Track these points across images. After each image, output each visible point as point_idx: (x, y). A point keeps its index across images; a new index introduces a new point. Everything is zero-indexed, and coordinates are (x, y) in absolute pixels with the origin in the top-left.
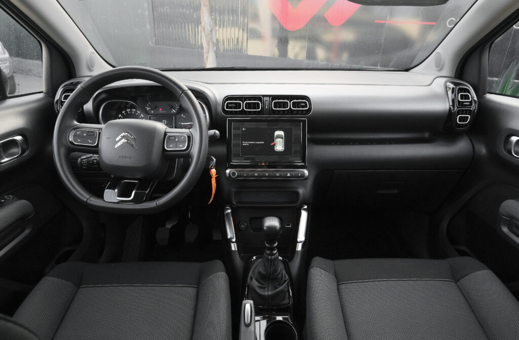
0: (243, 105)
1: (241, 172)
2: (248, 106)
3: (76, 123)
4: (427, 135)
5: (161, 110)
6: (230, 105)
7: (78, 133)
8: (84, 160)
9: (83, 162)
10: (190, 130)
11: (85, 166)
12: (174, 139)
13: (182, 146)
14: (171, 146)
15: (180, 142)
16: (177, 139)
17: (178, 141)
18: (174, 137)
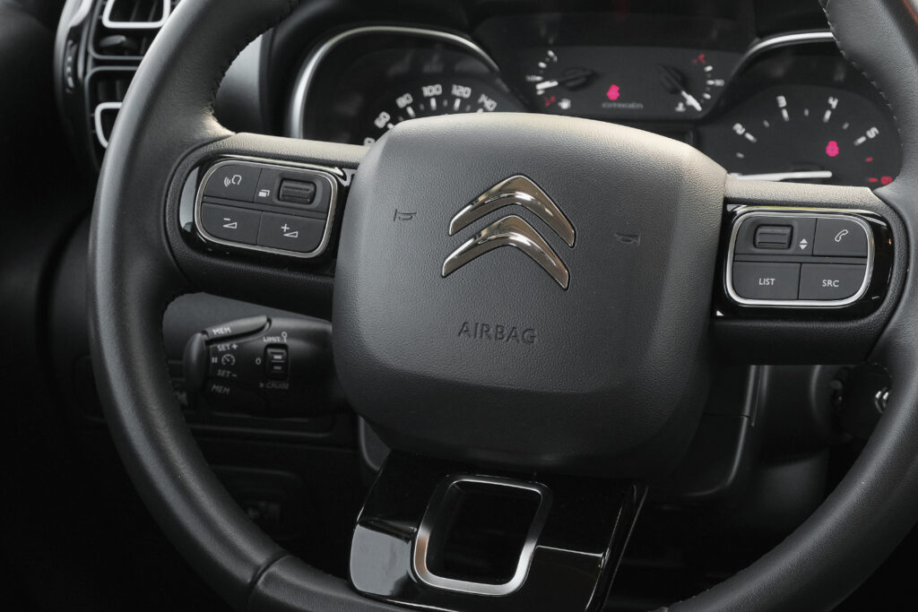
3: (214, 127)
5: (613, 93)
7: (227, 182)
8: (222, 347)
9: (219, 354)
11: (221, 381)
12: (786, 240)
13: (836, 284)
14: (762, 282)
15: (826, 260)
16: (804, 241)
17: (813, 256)
18: (787, 231)
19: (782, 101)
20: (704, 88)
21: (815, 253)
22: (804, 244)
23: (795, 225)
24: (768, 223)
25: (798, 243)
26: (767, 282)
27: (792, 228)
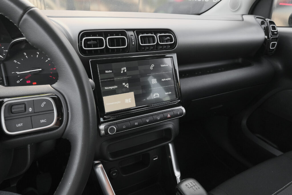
0: (106, 41)
1: (119, 125)
2: (112, 42)
4: (240, 60)
6: (88, 43)
10: (54, 85)
12: (23, 109)
13: (45, 121)
14: (18, 125)
15: (40, 113)
16: (30, 109)
17: (35, 113)
18: (23, 106)
19: (25, 54)
20: (3, 52)
21: (35, 112)
22: (30, 110)
23: (26, 103)
24: (15, 104)
25: (28, 110)
26: (19, 125)
27: (25, 104)
